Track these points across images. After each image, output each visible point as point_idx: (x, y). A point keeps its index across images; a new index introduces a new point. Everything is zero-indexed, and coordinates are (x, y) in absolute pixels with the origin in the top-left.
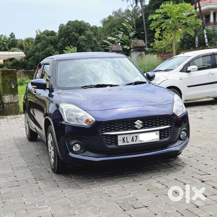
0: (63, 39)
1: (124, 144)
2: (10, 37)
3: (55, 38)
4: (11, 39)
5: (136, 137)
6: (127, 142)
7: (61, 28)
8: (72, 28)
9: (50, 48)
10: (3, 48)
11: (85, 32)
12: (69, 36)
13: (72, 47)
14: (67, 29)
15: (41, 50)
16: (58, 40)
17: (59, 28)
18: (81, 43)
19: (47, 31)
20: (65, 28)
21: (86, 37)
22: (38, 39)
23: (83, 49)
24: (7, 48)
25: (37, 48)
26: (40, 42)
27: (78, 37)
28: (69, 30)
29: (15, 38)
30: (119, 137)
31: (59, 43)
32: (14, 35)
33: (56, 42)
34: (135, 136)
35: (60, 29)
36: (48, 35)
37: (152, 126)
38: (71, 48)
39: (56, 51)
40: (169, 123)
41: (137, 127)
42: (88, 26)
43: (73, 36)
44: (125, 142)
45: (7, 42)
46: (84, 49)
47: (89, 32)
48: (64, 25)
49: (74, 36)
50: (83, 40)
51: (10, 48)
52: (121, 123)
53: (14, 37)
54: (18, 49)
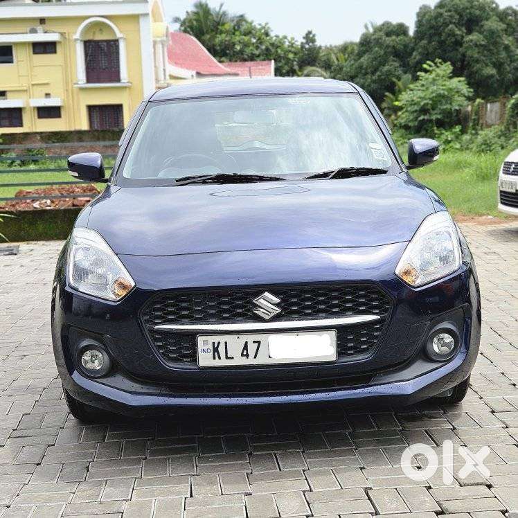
0: (424, 42)
1: (217, 363)
2: (304, 41)
3: (404, 41)
4: (307, 46)
5: (257, 344)
6: (227, 358)
7: (423, 14)
8: (449, 14)
9: (391, 65)
10: (286, 68)
11: (482, 23)
12: (440, 35)
13: (440, 63)
14: (436, 18)
15: (369, 70)
16: (412, 45)
17: (418, 15)
18: (469, 53)
19: (387, 24)
20: (432, 14)
21: (485, 37)
22: (366, 43)
23: (473, 67)
24: (296, 67)
25: (361, 67)
26: (368, 51)
27: (463, 37)
28: (442, 20)
29: (316, 43)
30: (200, 339)
31: (414, 53)
32: (314, 36)
33: (408, 50)
34: (254, 342)
35: (420, 18)
36: (388, 34)
37: (315, 314)
38: (438, 67)
39: (405, 73)
40: (375, 307)
41: (262, 315)
42: (493, 10)
43: (449, 35)
44: (220, 358)
45: (295, 54)
46: (475, 68)
47: (492, 24)
48: (430, 8)
49: (452, 34)
50: (476, 45)
51: (301, 68)
52: (212, 300)
53: (313, 41)
54: (320, 70)
